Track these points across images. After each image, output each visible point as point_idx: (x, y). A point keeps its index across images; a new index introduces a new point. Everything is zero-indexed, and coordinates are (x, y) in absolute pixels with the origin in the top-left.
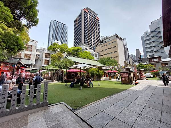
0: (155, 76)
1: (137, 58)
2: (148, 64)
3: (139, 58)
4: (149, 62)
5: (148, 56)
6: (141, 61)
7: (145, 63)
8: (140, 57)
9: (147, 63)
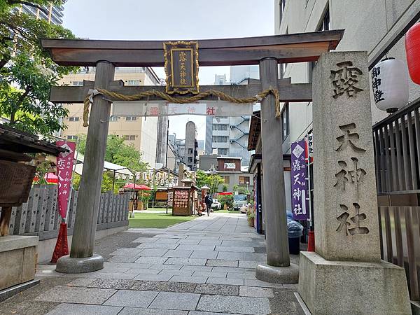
0: (225, 205)
1: (187, 152)
2: (214, 175)
3: (192, 152)
4: (218, 168)
5: (215, 152)
6: (195, 161)
7: (208, 172)
8: (194, 149)
9: (212, 170)
